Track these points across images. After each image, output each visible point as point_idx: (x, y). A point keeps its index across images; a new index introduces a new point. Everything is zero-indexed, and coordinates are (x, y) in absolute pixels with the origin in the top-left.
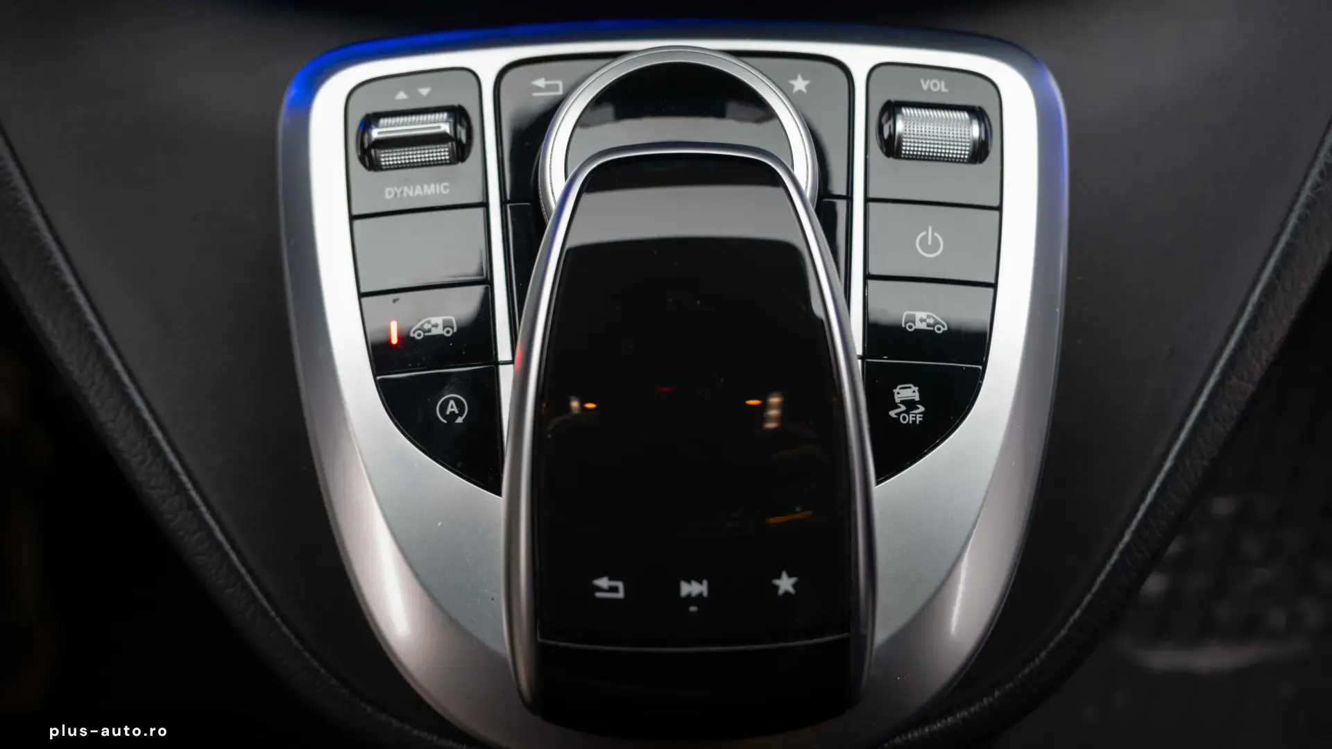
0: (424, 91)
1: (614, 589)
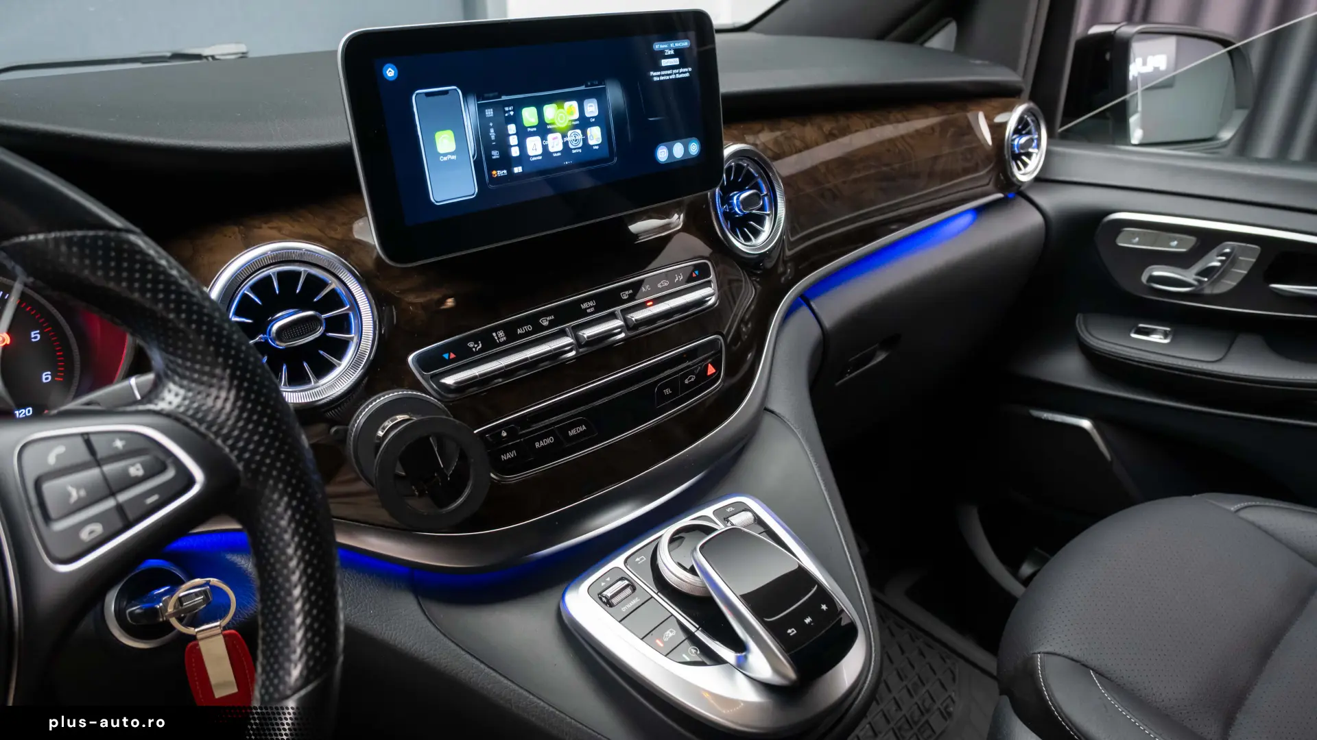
0: (608, 579)
1: (793, 631)
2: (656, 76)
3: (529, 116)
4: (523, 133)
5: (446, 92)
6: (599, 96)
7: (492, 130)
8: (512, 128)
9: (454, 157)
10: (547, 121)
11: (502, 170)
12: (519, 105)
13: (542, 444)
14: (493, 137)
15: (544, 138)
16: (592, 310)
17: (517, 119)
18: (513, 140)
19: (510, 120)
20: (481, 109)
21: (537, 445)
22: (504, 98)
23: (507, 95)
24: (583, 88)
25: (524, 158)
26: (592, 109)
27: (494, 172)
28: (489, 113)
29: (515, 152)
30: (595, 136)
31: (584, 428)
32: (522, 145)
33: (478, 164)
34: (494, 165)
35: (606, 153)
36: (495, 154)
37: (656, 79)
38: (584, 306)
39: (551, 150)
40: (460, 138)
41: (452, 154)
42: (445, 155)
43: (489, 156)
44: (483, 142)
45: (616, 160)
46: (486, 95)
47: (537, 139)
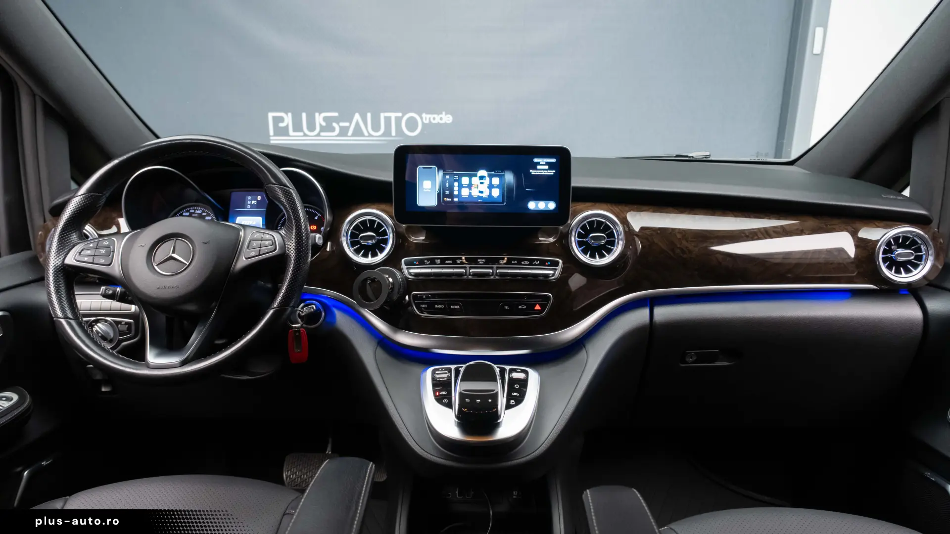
2: (533, 172)
3: (465, 180)
4: (461, 186)
5: (431, 168)
6: (501, 177)
7: (447, 183)
8: (456, 184)
9: (430, 191)
10: (473, 183)
11: (449, 198)
12: (461, 176)
13: (438, 306)
14: (447, 186)
15: (470, 189)
16: (482, 263)
17: (459, 181)
18: (456, 188)
19: (456, 181)
20: (444, 175)
21: (436, 306)
22: (455, 172)
23: (456, 171)
24: (493, 173)
25: (459, 196)
26: (496, 181)
27: (445, 199)
28: (447, 177)
29: (456, 193)
30: (496, 193)
31: (459, 307)
32: (459, 191)
33: (439, 195)
34: (445, 196)
35: (500, 200)
36: (447, 192)
37: (532, 173)
38: (479, 260)
39: (473, 194)
40: (434, 184)
41: (429, 189)
42: (426, 189)
43: (444, 193)
44: (443, 187)
45: (505, 203)
46: (447, 171)
47: (467, 190)
